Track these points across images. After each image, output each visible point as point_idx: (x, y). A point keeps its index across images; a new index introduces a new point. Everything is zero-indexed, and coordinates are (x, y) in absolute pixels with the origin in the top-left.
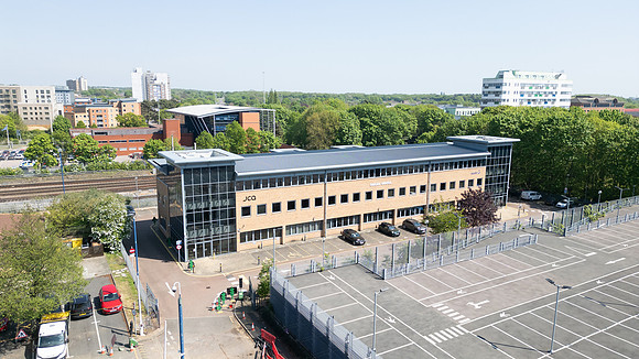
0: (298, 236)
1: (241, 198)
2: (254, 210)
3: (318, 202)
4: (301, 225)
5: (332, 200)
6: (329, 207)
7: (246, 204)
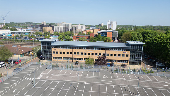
0: (66, 60)
1: (53, 50)
2: (55, 53)
3: (71, 53)
4: (67, 58)
5: (75, 53)
6: (74, 55)
7: (54, 51)
